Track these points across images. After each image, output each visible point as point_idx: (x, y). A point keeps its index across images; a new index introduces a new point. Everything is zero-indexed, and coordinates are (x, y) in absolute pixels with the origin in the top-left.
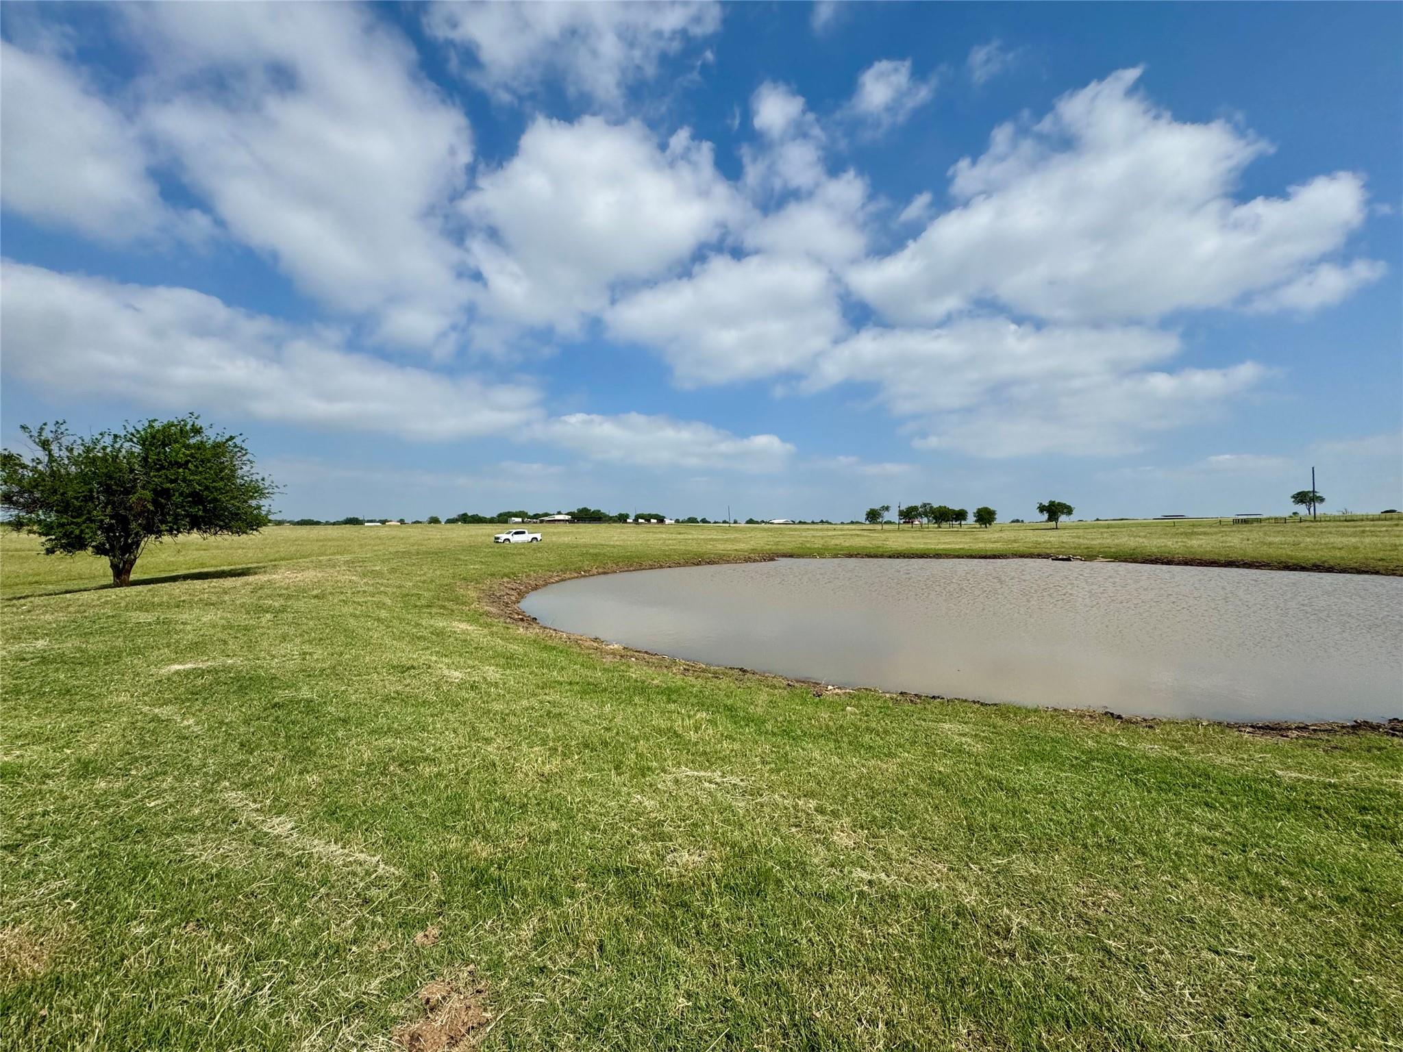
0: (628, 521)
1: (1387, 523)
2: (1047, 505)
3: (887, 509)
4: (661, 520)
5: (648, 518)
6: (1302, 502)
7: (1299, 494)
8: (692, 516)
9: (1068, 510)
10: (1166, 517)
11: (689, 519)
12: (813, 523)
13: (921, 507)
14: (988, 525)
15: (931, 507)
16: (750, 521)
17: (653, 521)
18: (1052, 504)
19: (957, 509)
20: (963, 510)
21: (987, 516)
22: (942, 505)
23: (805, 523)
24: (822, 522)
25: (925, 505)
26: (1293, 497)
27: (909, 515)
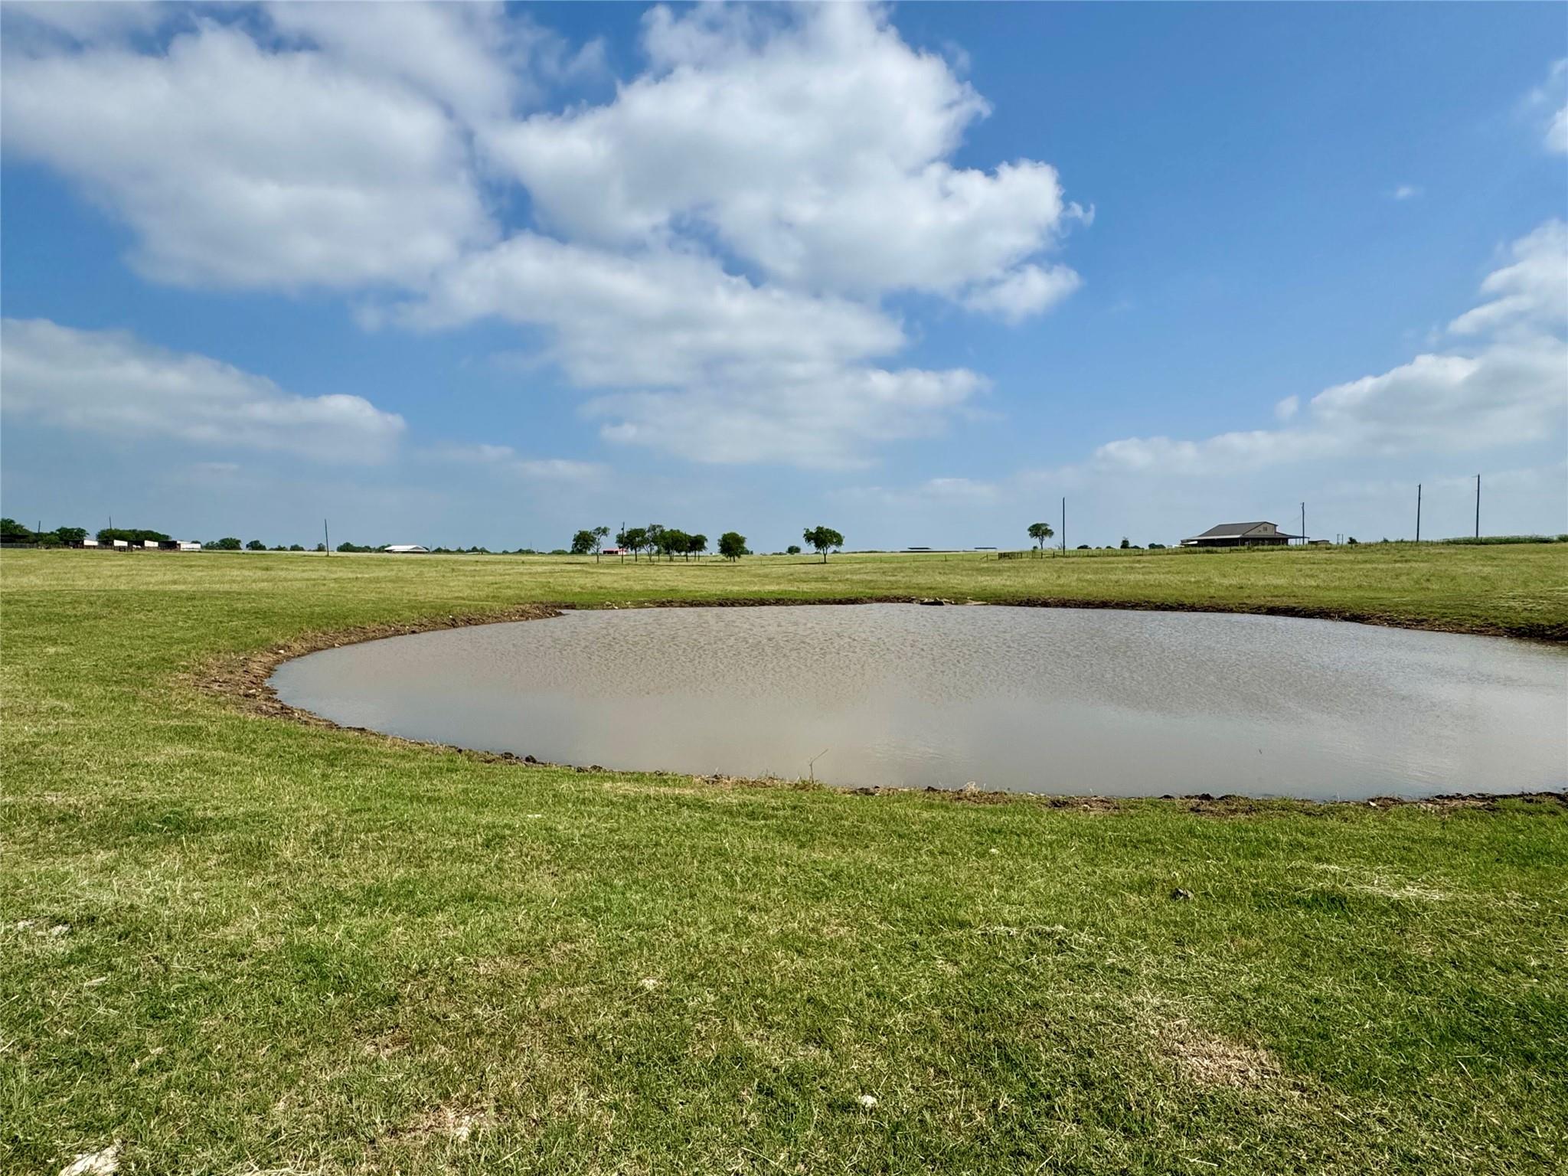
0: (87, 543)
1: (1125, 558)
2: (814, 532)
3: (604, 531)
4: (168, 544)
5: (137, 539)
6: (1036, 535)
7: (1034, 526)
8: (229, 537)
9: (837, 539)
10: (913, 550)
11: (223, 541)
12: (460, 551)
13: (649, 531)
14: (736, 558)
15: (662, 531)
16: (346, 548)
17: (148, 543)
18: (820, 530)
19: (693, 535)
20: (701, 536)
21: (734, 546)
22: (675, 529)
23: (447, 552)
24: (474, 550)
25: (653, 528)
26: (1030, 530)
27: (631, 540)
